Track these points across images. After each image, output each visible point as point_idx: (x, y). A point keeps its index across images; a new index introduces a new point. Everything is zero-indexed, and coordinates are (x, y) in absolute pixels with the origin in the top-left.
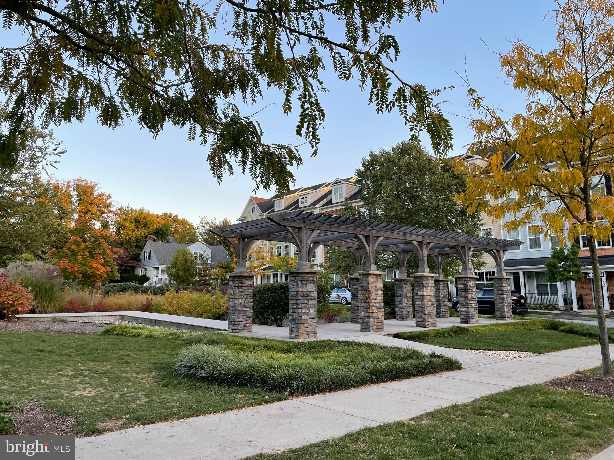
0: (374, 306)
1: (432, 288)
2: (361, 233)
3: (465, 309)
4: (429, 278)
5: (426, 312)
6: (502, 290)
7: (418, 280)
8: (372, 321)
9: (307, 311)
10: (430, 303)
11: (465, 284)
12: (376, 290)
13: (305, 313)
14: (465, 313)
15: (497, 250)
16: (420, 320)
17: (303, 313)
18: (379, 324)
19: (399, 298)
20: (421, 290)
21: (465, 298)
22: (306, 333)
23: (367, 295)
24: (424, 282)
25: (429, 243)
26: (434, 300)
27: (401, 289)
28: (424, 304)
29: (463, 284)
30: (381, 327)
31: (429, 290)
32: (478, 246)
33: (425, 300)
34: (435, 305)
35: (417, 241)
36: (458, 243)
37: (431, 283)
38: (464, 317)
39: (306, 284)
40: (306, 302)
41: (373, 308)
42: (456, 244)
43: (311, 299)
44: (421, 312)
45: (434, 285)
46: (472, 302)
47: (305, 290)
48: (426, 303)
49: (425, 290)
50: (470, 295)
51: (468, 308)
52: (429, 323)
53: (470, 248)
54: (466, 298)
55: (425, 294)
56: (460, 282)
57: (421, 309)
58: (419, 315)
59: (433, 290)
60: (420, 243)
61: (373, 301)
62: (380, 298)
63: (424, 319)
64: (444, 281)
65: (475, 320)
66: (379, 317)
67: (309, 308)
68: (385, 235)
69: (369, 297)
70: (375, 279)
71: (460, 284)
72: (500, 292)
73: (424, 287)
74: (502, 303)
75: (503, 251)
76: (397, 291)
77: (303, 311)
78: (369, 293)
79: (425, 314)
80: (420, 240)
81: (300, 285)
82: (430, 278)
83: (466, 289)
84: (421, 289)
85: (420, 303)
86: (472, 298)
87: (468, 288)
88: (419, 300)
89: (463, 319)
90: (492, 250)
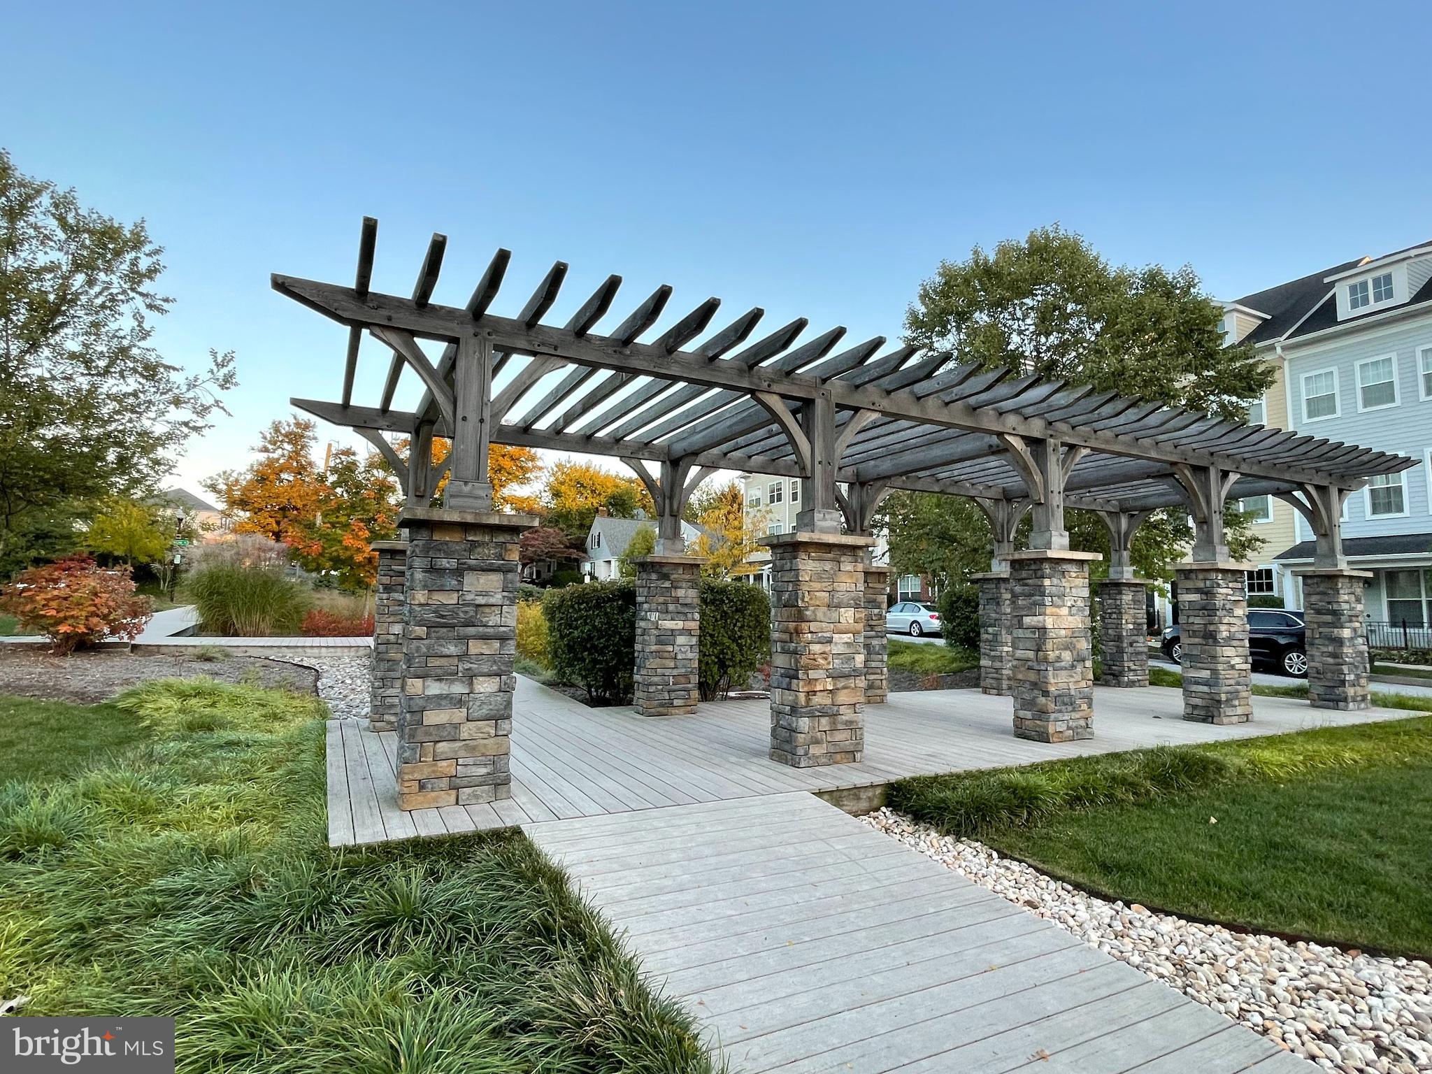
0: (816, 667)
1: (1080, 603)
2: (775, 388)
3: (1206, 674)
4: (1066, 567)
5: (1052, 689)
6: (1337, 613)
7: (1024, 574)
8: (804, 723)
9: (458, 689)
10: (1067, 656)
11: (1208, 593)
12: (833, 606)
13: (440, 697)
14: (1206, 689)
15: (1317, 487)
16: (1028, 714)
17: (429, 698)
18: (839, 736)
19: (990, 630)
20: (1036, 607)
21: (1204, 637)
22: (444, 783)
23: (792, 625)
24: (1047, 582)
25: (1072, 447)
26: (1084, 645)
27: (998, 604)
28: (1046, 660)
29: (1198, 591)
30: (848, 745)
31: (1065, 611)
32: (1255, 470)
33: (1049, 645)
34: (1089, 664)
35: (1023, 437)
36: (1183, 453)
37: (1077, 587)
38: (1198, 701)
39: (459, 572)
40: (452, 649)
41: (813, 674)
42: (1174, 459)
43: (485, 638)
44: (1035, 685)
45: (1086, 593)
46: (1229, 651)
47: (452, 599)
48: (1052, 655)
49: (1049, 610)
50: (1223, 628)
51: (1215, 672)
52: (1061, 727)
53: (1225, 474)
54: (1210, 637)
55: (1049, 622)
56: (1190, 584)
57: (1032, 676)
58: (1027, 696)
59: (1081, 610)
60: (1035, 443)
61: (816, 648)
62: (847, 637)
63: (1042, 713)
64: (1136, 585)
65: (1239, 711)
66: (842, 710)
67: (470, 677)
68: (885, 404)
69: (798, 632)
70: (828, 566)
71: (1188, 591)
72: (1329, 618)
73: (1048, 600)
74: (1335, 655)
75: (1340, 491)
76: (985, 611)
77: (434, 688)
78: (800, 617)
79: (1046, 693)
80: (1036, 434)
81: (419, 575)
82: (1073, 569)
83: (1208, 610)
84: (1035, 604)
85: (1031, 654)
86: (1231, 638)
87: (1219, 604)
88: (1028, 645)
89: (1195, 707)
90: (1301, 486)
